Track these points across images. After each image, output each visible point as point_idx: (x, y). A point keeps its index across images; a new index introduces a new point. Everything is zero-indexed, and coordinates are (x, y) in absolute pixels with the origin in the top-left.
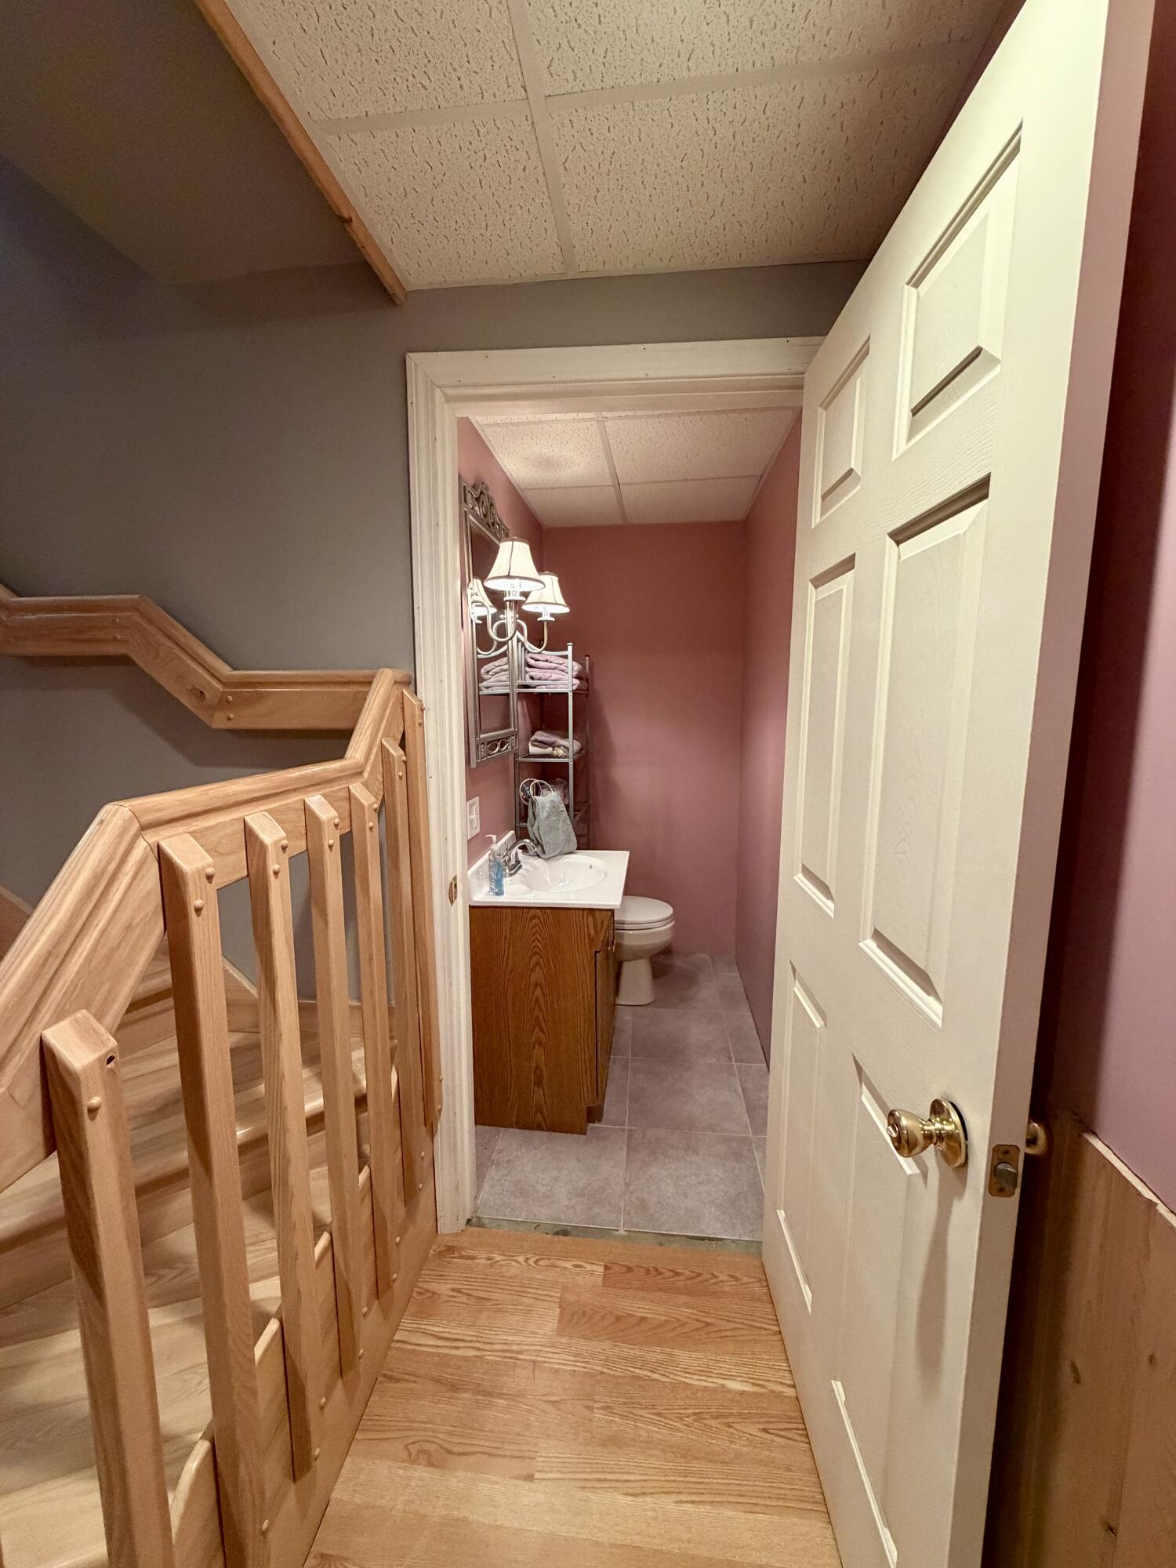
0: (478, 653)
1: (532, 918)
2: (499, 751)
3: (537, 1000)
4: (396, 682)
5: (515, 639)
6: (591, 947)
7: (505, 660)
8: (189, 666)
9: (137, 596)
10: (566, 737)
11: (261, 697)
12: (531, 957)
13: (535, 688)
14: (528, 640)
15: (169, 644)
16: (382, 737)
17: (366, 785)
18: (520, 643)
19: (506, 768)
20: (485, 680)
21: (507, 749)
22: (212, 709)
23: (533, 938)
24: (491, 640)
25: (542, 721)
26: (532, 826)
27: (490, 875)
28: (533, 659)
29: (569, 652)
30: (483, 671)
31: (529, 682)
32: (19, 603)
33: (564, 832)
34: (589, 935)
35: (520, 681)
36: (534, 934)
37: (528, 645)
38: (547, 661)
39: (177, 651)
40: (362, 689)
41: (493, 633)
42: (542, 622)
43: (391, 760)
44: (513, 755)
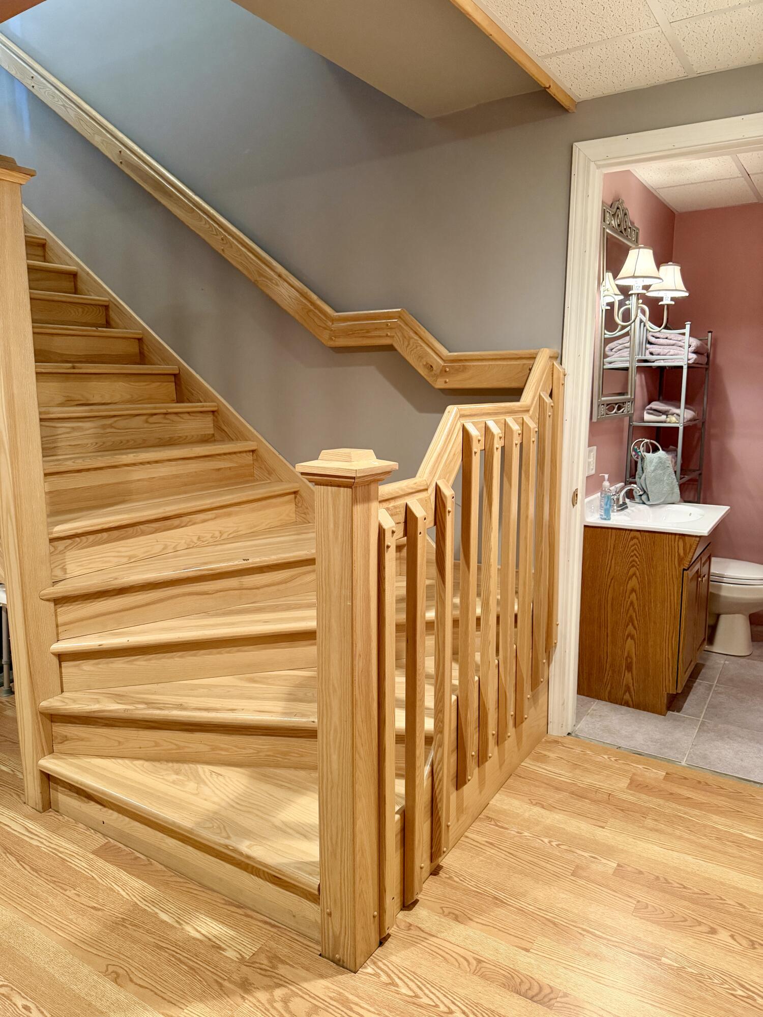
0: (605, 334)
1: (632, 539)
2: (616, 413)
3: (632, 603)
4: (550, 357)
5: (638, 321)
6: (679, 565)
7: (627, 338)
8: (426, 350)
9: (399, 310)
10: (679, 407)
11: (465, 369)
12: (630, 568)
13: (654, 362)
14: (649, 320)
15: (416, 337)
16: (541, 391)
17: (531, 417)
18: (642, 324)
19: (621, 430)
20: (609, 357)
21: (623, 412)
22: (436, 376)
23: (632, 554)
24: (617, 325)
25: (660, 393)
26: (640, 478)
27: (601, 505)
28: (653, 336)
29: (687, 330)
30: (607, 348)
31: (648, 357)
32: (339, 316)
33: (668, 484)
34: (679, 555)
35: (640, 356)
36: (633, 551)
37: (649, 325)
38: (667, 338)
39: (420, 342)
40: (531, 362)
41: (618, 320)
42: (663, 306)
43: (545, 405)
44: (628, 418)
